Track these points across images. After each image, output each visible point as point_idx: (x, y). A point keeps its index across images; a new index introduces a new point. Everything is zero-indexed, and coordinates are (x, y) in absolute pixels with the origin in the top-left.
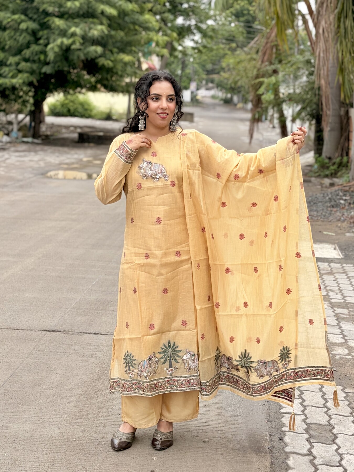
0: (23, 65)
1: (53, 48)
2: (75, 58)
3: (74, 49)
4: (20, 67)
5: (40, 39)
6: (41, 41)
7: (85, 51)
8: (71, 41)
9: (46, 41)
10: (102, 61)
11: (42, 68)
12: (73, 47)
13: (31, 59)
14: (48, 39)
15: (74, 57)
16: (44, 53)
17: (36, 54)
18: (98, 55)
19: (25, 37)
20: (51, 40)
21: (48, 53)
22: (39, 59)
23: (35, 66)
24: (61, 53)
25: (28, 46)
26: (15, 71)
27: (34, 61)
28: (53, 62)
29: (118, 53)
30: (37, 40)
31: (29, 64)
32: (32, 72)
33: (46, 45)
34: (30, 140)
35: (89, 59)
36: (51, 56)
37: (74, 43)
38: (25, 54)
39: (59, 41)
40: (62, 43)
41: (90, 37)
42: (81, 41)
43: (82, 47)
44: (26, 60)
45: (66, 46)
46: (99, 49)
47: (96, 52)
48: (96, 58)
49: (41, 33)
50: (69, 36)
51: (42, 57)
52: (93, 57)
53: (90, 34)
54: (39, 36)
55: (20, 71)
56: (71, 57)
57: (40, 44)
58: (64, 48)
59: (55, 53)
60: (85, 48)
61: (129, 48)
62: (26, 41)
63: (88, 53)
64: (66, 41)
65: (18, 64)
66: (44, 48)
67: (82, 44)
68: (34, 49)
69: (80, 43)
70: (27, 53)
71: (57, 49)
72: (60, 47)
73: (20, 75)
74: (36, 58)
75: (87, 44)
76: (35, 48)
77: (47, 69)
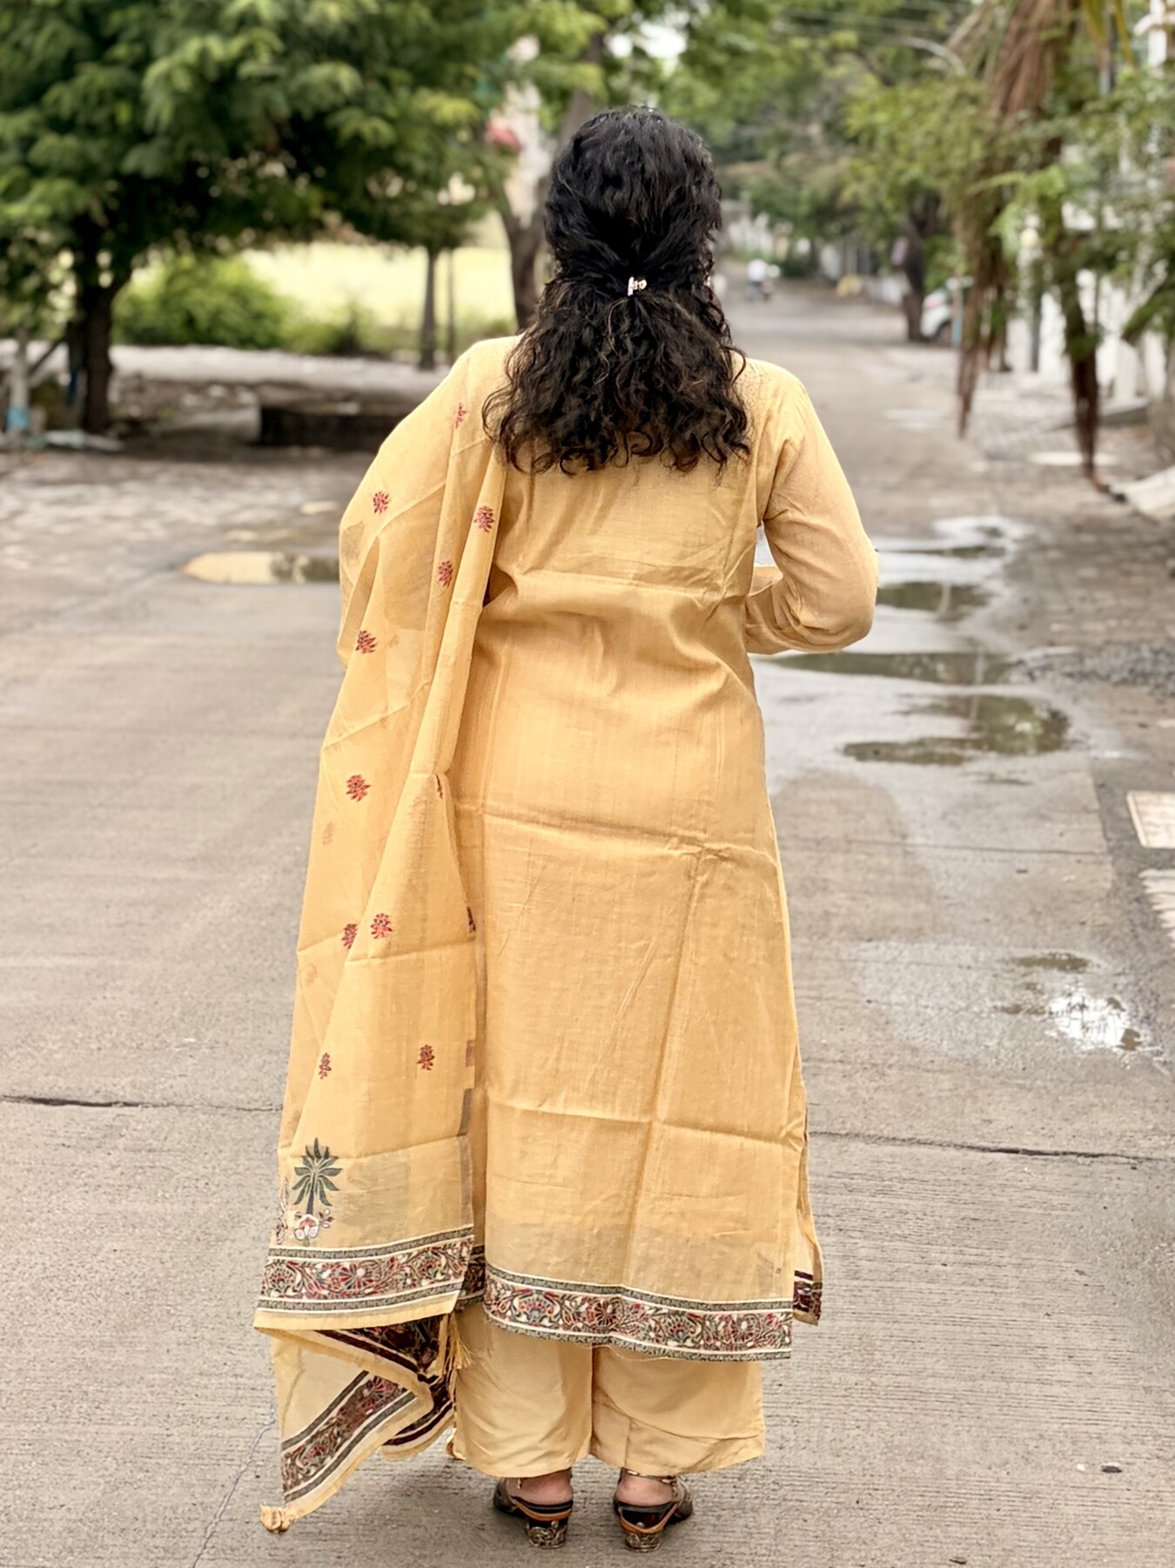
0: (50, 146)
1: (167, 78)
2: (255, 111)
3: (249, 78)
4: (38, 153)
5: (112, 41)
6: (121, 51)
7: (293, 86)
8: (237, 45)
9: (138, 50)
10: (352, 122)
11: (123, 155)
12: (248, 69)
13: (81, 119)
14: (144, 39)
15: (249, 109)
16: (132, 95)
17: (101, 102)
18: (339, 100)
19: (55, 36)
20: (159, 46)
21: (144, 97)
22: (112, 118)
23: (95, 150)
24: (198, 96)
25: (67, 69)
26: (19, 172)
27: (91, 130)
28: (168, 133)
29: (414, 87)
30: (101, 45)
31: (71, 142)
32: (84, 174)
33: (141, 64)
34: (75, 438)
35: (307, 113)
36: (160, 107)
37: (249, 52)
38: (57, 101)
39: (192, 48)
40: (204, 54)
41: (311, 30)
42: (278, 45)
43: (282, 71)
44: (62, 126)
45: (221, 66)
46: (346, 76)
47: (335, 86)
48: (335, 109)
49: (116, 19)
50: (230, 27)
51: (124, 113)
52: (325, 105)
53: (310, 18)
54: (107, 31)
55: (37, 172)
56: (238, 110)
57: (114, 63)
58: (212, 74)
59: (176, 94)
60: (293, 72)
61: (452, 69)
62: (57, 52)
63: (304, 89)
64: (219, 48)
65: (28, 142)
66: (130, 78)
67: (280, 57)
68: (91, 82)
69: (274, 53)
70: (63, 97)
71: (183, 81)
72: (197, 70)
73: (39, 188)
74: (100, 116)
75: (299, 56)
76: (94, 76)
77: (143, 160)
